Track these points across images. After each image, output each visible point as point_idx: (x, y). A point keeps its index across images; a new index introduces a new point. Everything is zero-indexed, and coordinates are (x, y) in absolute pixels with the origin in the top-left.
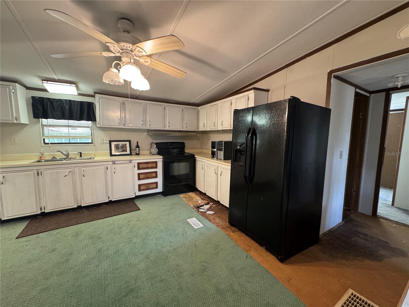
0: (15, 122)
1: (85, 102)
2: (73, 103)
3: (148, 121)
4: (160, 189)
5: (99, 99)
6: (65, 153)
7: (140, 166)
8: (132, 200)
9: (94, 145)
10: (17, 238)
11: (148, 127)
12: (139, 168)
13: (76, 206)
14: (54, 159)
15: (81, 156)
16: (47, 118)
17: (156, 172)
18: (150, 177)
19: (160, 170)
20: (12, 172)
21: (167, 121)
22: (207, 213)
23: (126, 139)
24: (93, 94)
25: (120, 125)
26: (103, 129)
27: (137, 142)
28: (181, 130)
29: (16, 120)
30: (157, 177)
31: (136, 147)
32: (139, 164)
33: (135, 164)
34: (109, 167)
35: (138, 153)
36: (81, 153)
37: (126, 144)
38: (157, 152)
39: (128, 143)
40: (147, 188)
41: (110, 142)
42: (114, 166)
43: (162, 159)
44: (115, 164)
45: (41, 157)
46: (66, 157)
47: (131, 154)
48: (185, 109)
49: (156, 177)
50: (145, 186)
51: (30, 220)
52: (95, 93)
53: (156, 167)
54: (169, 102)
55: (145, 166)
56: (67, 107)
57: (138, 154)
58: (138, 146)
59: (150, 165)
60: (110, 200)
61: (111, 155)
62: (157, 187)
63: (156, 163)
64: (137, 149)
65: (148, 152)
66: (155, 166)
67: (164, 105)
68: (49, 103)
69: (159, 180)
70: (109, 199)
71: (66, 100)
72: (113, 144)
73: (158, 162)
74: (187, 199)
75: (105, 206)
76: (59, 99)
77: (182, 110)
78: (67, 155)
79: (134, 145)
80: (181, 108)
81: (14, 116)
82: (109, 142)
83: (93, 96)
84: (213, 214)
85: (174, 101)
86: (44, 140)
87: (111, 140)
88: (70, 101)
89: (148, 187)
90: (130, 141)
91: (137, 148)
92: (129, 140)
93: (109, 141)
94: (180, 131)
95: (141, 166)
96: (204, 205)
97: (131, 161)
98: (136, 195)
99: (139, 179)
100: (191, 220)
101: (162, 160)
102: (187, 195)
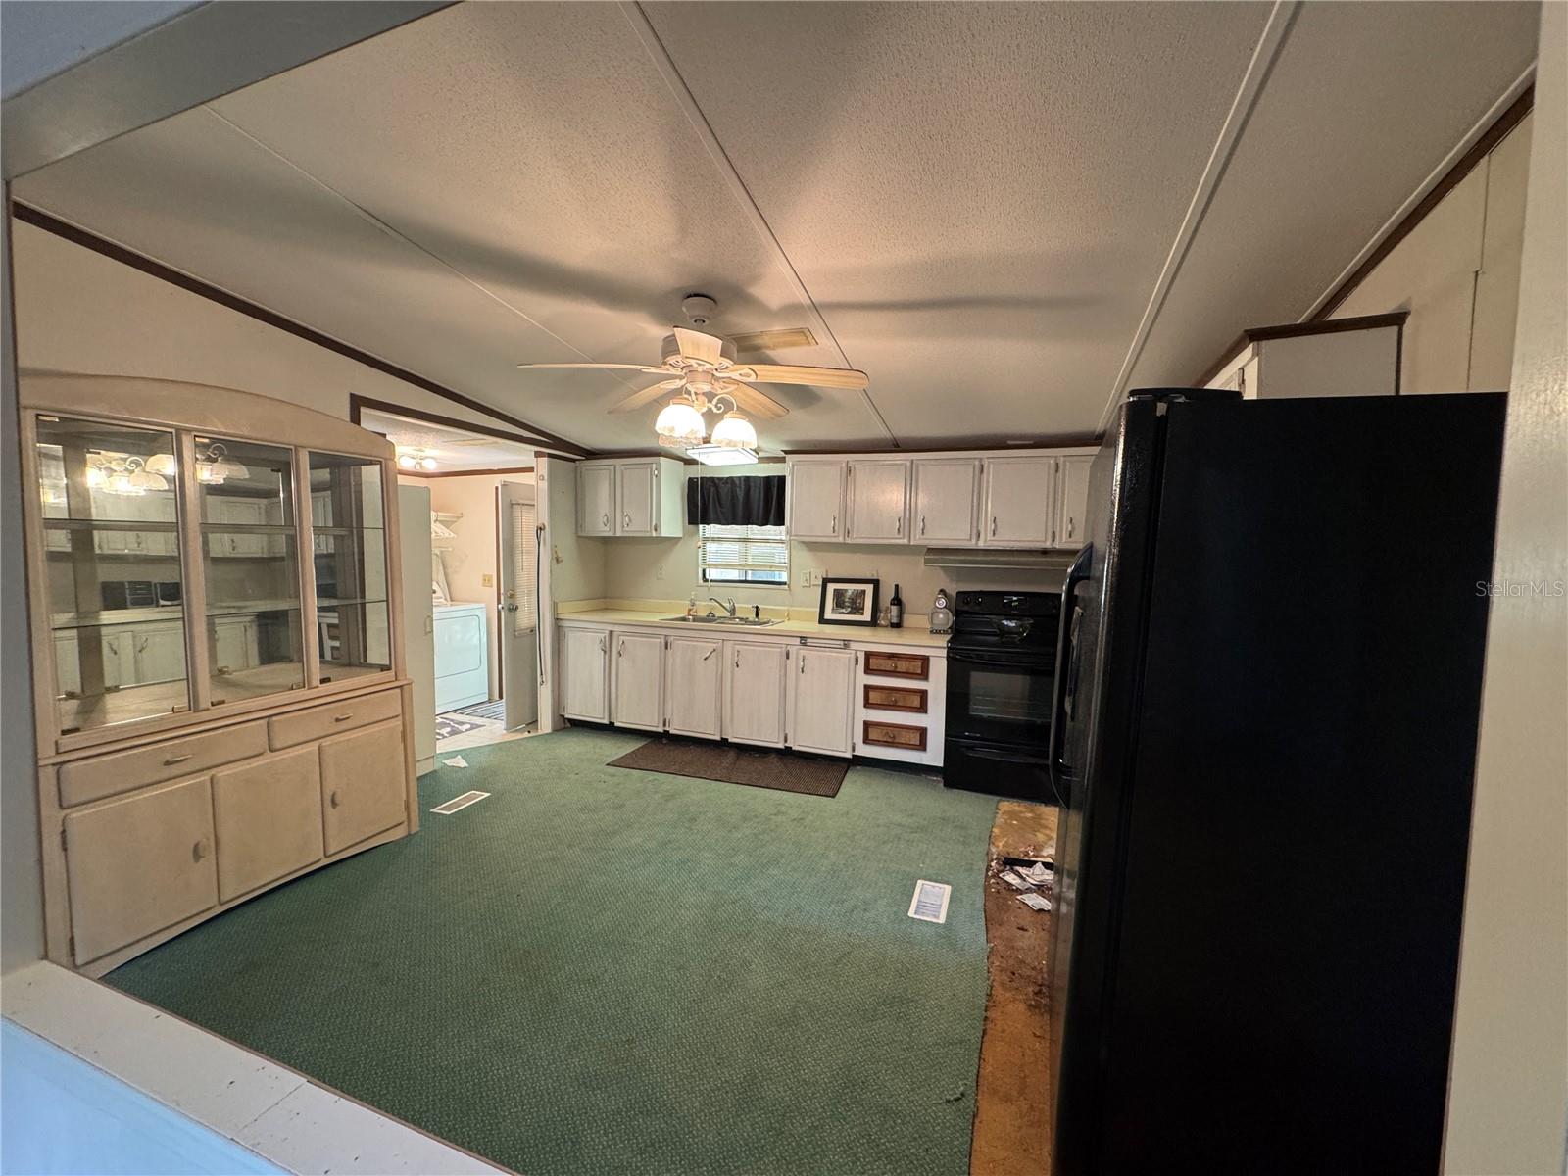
0: (654, 534)
1: (775, 477)
2: (752, 484)
3: (920, 518)
4: (934, 755)
5: (793, 466)
6: (727, 605)
7: (872, 663)
8: (845, 765)
9: (790, 590)
10: (608, 765)
11: (917, 539)
12: (868, 671)
13: (718, 738)
14: (710, 618)
15: (757, 615)
16: (708, 524)
17: (923, 694)
18: (899, 703)
19: (936, 686)
20: (634, 634)
21: (989, 516)
22: (1019, 897)
23: (869, 577)
24: (783, 454)
25: (836, 534)
26: (813, 546)
27: (897, 586)
28: (1048, 545)
29: (656, 530)
30: (926, 712)
31: (891, 604)
32: (869, 655)
33: (858, 654)
34: (793, 650)
35: (894, 621)
36: (757, 607)
37: (864, 592)
38: (949, 625)
39: (869, 589)
40: (890, 740)
41: (826, 581)
42: (804, 651)
43: (945, 651)
44: (804, 644)
45: (690, 610)
46: (728, 615)
47: (874, 623)
48: (1070, 462)
49: (923, 708)
50: (884, 732)
51: (649, 740)
52: (786, 452)
53: (924, 675)
54: (1010, 442)
55: (888, 665)
56: (740, 494)
57: (897, 626)
58: (897, 601)
59: (902, 666)
60: (787, 745)
61: (822, 621)
62: (922, 746)
63: (925, 660)
64: (894, 609)
65: (924, 622)
66: (919, 672)
67: (981, 459)
68: (712, 489)
69: (934, 721)
70: (786, 741)
71: (739, 478)
72: (831, 587)
73: (931, 658)
74: (1015, 822)
75: (773, 758)
76: (728, 478)
77: (1053, 467)
78: (733, 611)
79: (887, 595)
80: (1052, 461)
81: (653, 524)
82: (821, 583)
83: (782, 460)
84: (1041, 911)
85: (1021, 437)
86: (704, 571)
87: (830, 577)
88: (747, 479)
89: (891, 736)
90: (876, 583)
91: (894, 604)
92: (875, 578)
93: (824, 579)
94: (1045, 552)
95: (874, 663)
96: (1040, 865)
97: (846, 644)
98: (855, 753)
99: (868, 704)
100: (934, 887)
101: (944, 653)
102: (1032, 811)
